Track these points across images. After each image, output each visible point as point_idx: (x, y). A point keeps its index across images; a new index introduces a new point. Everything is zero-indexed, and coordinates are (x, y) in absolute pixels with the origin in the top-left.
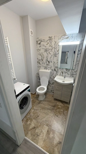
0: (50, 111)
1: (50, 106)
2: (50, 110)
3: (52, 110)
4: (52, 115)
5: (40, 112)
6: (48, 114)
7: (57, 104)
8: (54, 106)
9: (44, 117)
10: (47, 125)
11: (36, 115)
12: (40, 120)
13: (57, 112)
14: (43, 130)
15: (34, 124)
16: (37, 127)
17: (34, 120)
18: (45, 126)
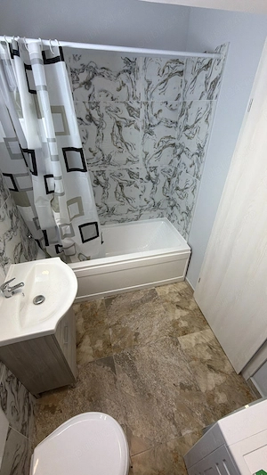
0: (138, 364)
1: (120, 377)
2: (133, 368)
3: (129, 362)
4: (144, 349)
5: (167, 398)
6: (152, 361)
7: (91, 359)
8: (109, 362)
9: (169, 365)
10: (177, 343)
11: (187, 402)
12: (185, 369)
13: (124, 344)
14: (194, 344)
15: (206, 377)
16: (204, 363)
17: (203, 389)
18: (183, 348)
